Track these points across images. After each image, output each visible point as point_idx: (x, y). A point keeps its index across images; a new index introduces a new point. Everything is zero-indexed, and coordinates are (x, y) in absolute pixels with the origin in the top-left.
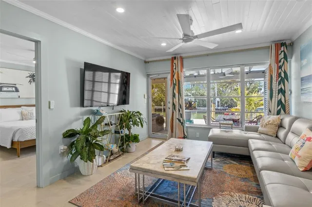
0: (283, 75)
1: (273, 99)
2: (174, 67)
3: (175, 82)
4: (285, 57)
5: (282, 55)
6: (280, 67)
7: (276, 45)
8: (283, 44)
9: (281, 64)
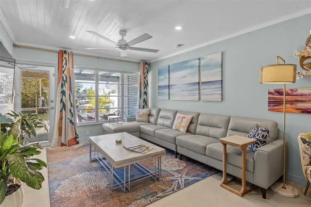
0: (146, 83)
1: (142, 98)
2: (64, 62)
3: (65, 79)
4: (147, 72)
5: (146, 71)
6: (145, 78)
7: (144, 63)
8: (146, 63)
9: (145, 76)
